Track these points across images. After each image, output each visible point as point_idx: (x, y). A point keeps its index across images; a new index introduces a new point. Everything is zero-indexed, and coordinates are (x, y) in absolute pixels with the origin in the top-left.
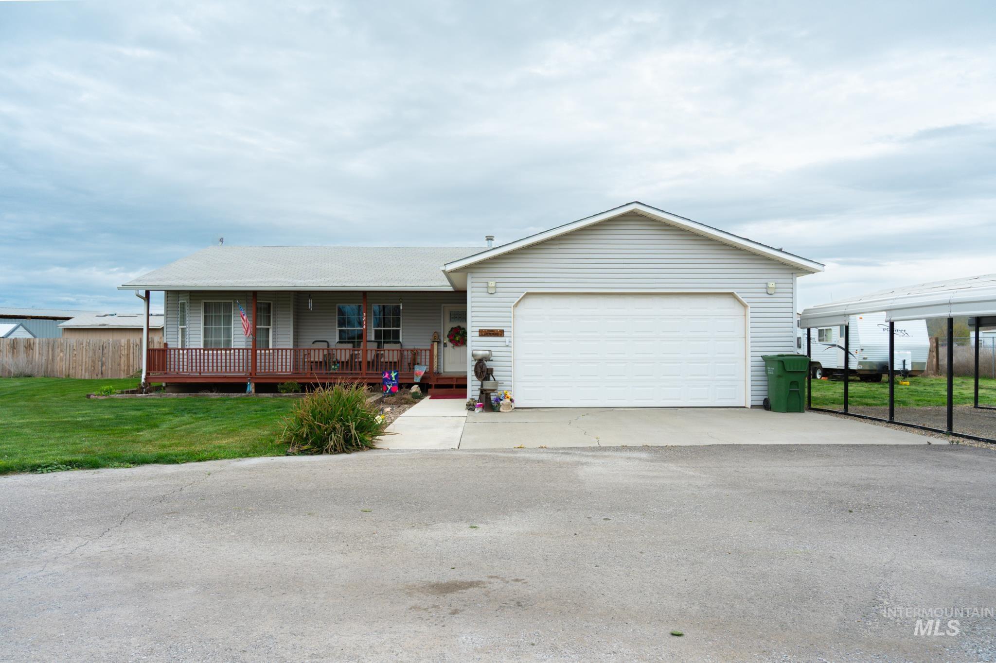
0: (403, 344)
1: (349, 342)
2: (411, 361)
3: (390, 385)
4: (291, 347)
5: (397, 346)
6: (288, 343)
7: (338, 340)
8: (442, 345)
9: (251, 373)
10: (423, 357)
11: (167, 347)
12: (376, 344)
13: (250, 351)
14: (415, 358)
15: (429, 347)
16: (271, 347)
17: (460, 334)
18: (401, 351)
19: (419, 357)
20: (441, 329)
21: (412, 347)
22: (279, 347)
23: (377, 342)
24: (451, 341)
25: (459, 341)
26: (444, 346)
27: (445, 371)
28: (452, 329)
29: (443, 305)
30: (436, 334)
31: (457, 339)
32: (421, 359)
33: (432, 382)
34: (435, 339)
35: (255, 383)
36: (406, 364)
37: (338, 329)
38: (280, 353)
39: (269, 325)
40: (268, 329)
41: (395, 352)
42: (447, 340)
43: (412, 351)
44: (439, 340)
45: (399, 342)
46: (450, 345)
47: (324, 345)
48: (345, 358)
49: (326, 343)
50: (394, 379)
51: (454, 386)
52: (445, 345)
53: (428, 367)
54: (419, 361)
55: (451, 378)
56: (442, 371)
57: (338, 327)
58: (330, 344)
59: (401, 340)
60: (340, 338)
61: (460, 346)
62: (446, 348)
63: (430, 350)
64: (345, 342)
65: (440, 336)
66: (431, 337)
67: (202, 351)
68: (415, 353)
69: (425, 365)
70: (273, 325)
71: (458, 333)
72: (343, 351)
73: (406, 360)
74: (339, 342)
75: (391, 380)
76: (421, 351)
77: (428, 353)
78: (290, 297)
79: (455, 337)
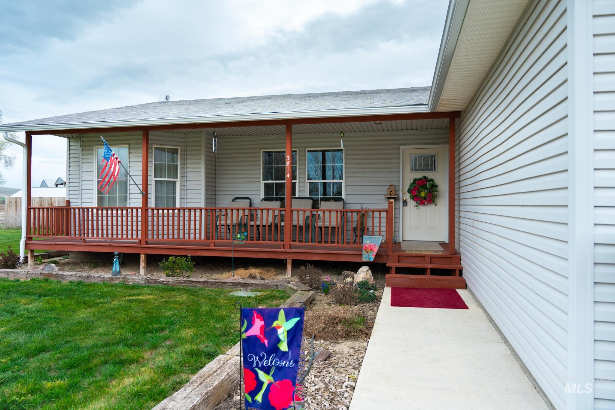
0: (347, 201)
1: (276, 200)
2: (357, 225)
3: (267, 370)
4: (203, 205)
5: (338, 205)
6: (199, 201)
7: (264, 197)
8: (401, 203)
9: (141, 241)
10: (376, 220)
11: (69, 206)
12: (310, 202)
13: (139, 210)
14: (363, 221)
15: (386, 207)
16: (178, 206)
17: (426, 188)
18: (344, 213)
19: (370, 220)
20: (398, 181)
21: (358, 207)
22: (189, 206)
23: (312, 199)
24: (414, 198)
25: (425, 198)
26: (403, 205)
27: (406, 239)
28: (415, 180)
29: (402, 147)
30: (391, 187)
31: (423, 194)
32: (373, 222)
33: (391, 264)
34: (391, 195)
35: (145, 254)
36: (350, 228)
37: (263, 182)
38: (187, 214)
39: (177, 178)
40: (174, 183)
41: (334, 214)
42: (407, 196)
43: (358, 212)
44: (396, 196)
45: (341, 199)
46: (412, 203)
47: (245, 204)
48: (268, 220)
49: (249, 201)
50: (284, 347)
51: (429, 271)
52: (405, 203)
53: (385, 238)
54: (369, 225)
55: (422, 257)
56: (401, 241)
57: (264, 180)
58: (253, 201)
59: (343, 197)
60: (266, 193)
61: (426, 205)
62: (405, 207)
63: (387, 212)
64: (272, 200)
65: (398, 190)
66: (386, 193)
67: (95, 211)
68: (363, 214)
69: (380, 235)
70: (181, 177)
71: (424, 187)
72: (265, 212)
73: (350, 224)
74: (266, 199)
75: (274, 349)
76: (373, 212)
77: (384, 215)
78: (201, 141)
79: (419, 192)
